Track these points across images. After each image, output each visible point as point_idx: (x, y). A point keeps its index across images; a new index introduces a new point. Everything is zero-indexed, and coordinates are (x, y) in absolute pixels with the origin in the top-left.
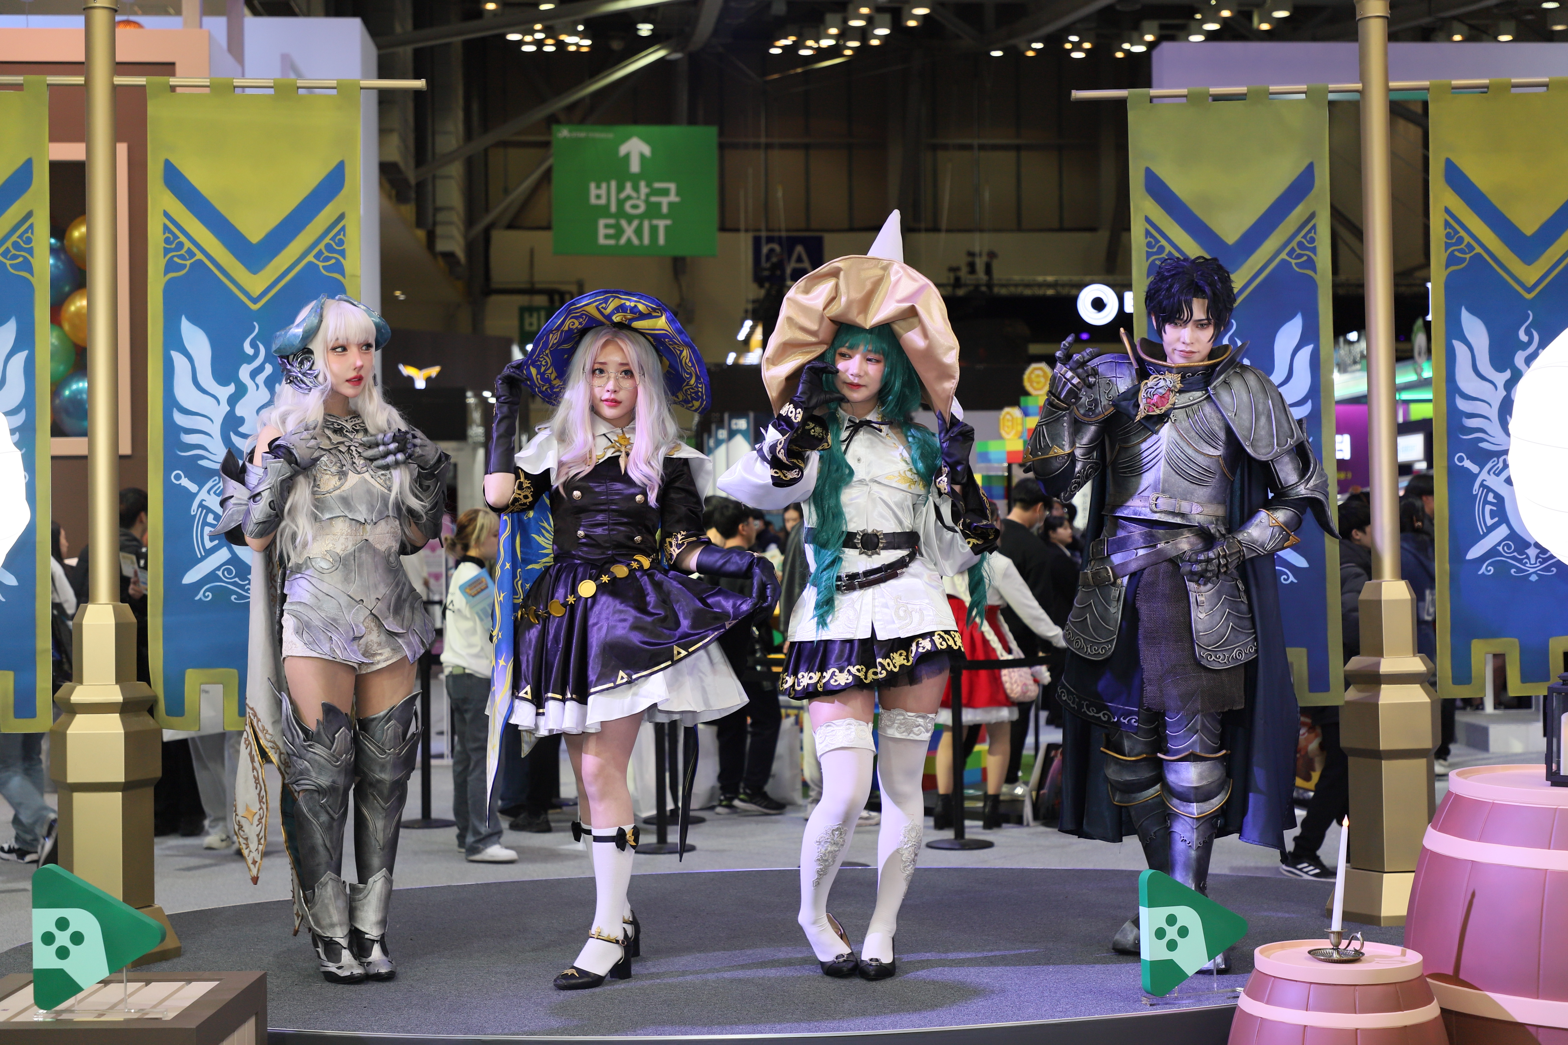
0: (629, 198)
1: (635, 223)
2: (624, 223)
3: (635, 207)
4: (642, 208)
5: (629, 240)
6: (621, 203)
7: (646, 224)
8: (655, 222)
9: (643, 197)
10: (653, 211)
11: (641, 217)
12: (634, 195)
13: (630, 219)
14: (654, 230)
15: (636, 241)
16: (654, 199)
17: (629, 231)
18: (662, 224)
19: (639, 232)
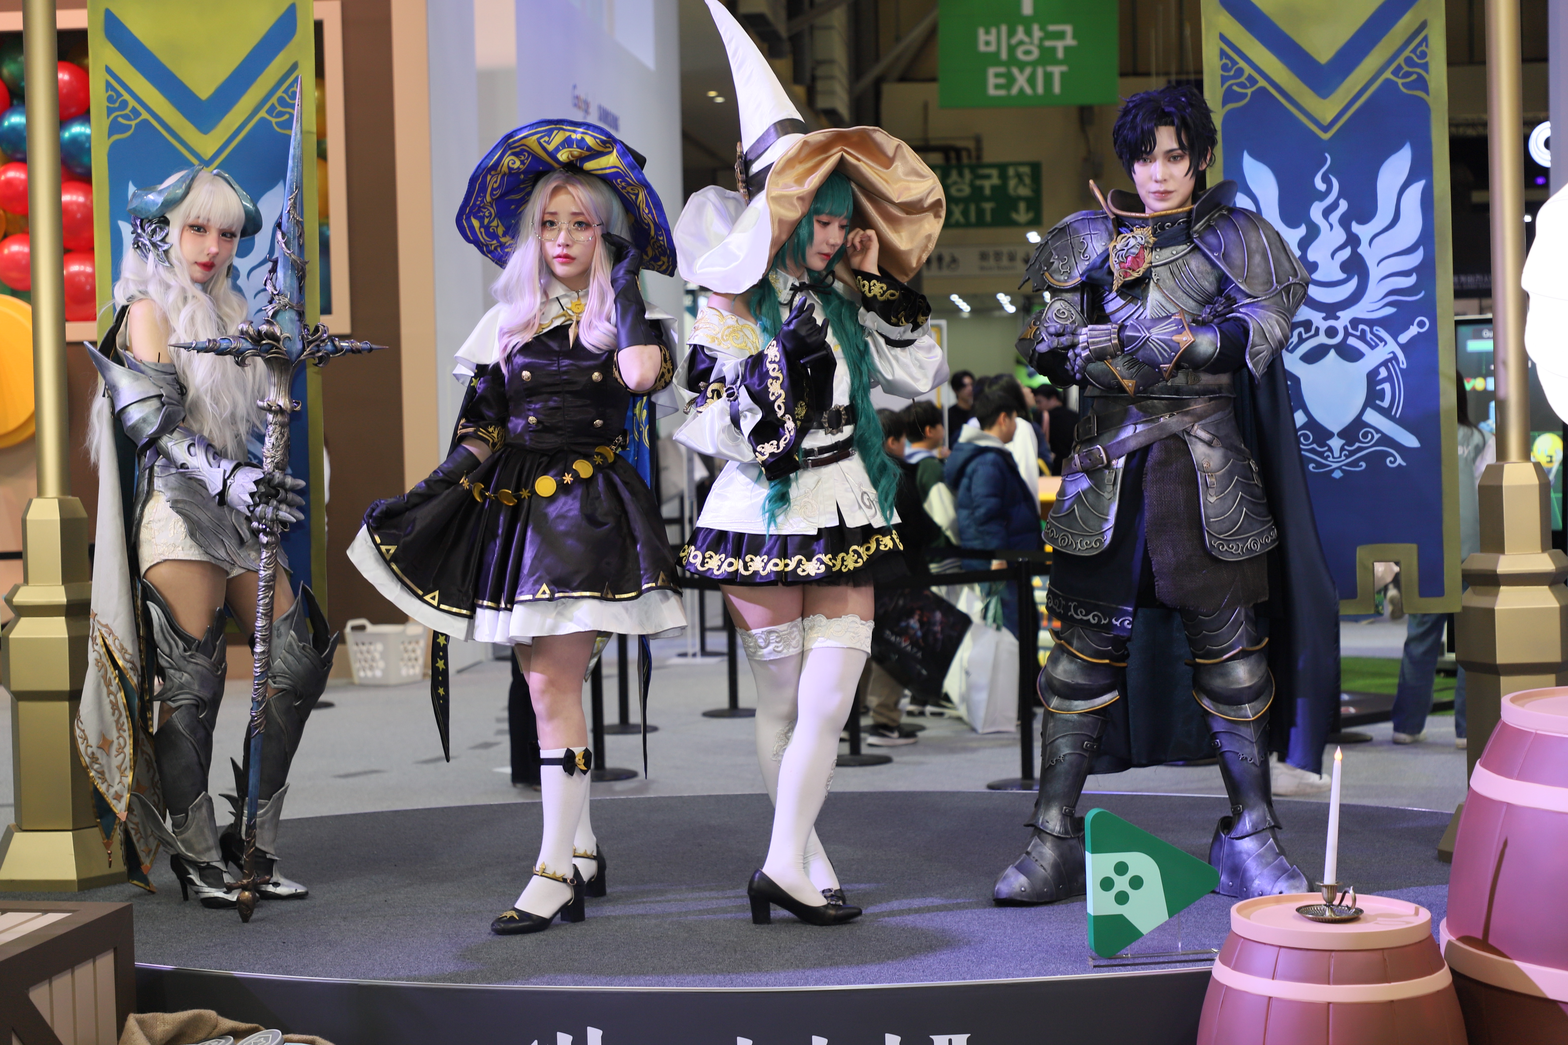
0: (1021, 43)
1: (1028, 71)
2: (1015, 71)
3: (1027, 53)
4: (1036, 53)
5: (1021, 90)
6: (1012, 49)
7: (1040, 72)
8: (1050, 69)
9: (1036, 41)
10: (1047, 56)
11: (1034, 64)
12: (1026, 39)
13: (1022, 66)
14: (1048, 77)
15: (1028, 90)
16: (1048, 43)
17: (1021, 80)
18: (1057, 71)
19: (1032, 81)
